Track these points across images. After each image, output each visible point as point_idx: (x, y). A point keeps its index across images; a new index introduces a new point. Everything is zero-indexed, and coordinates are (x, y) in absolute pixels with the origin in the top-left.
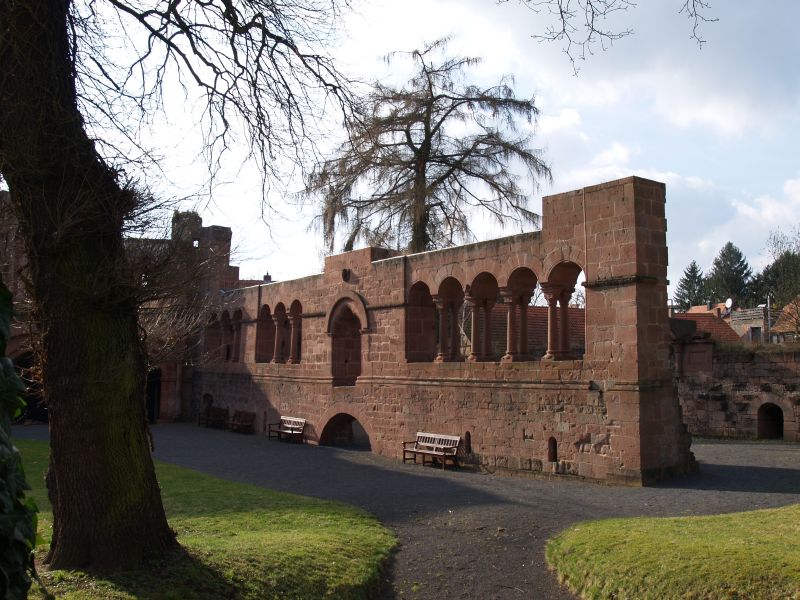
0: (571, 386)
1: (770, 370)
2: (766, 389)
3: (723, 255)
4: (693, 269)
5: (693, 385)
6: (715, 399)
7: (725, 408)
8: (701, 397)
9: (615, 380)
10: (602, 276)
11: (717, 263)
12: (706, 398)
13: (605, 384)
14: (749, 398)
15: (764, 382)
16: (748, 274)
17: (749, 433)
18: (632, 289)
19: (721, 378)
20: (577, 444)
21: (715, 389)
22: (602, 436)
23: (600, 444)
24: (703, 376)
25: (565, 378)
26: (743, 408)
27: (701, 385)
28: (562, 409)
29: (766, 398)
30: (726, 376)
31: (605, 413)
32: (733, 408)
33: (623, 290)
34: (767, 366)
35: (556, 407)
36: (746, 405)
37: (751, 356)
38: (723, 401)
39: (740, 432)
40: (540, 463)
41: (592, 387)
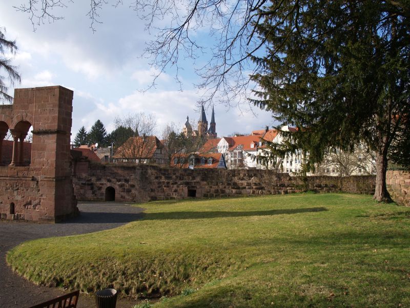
0: (23, 179)
1: (111, 173)
2: (109, 181)
3: (96, 125)
4: (83, 130)
5: (80, 179)
6: (88, 184)
7: (92, 189)
8: (82, 184)
9: (44, 176)
10: (41, 129)
11: (93, 128)
12: (85, 184)
13: (39, 178)
14: (102, 184)
15: (108, 178)
16: (105, 134)
17: (102, 199)
18: (55, 136)
19: (91, 176)
20: (25, 206)
21: (89, 181)
22: (37, 201)
23: (36, 205)
24: (84, 175)
25: (20, 174)
26: (100, 188)
27: (82, 179)
28: (18, 189)
29: (109, 185)
30: (93, 175)
31: (39, 191)
32: (96, 188)
33: (50, 136)
34: (110, 171)
35: (15, 188)
36: (101, 187)
37: (104, 167)
38: (92, 185)
39: (98, 198)
40: (5, 215)
41: (33, 179)
